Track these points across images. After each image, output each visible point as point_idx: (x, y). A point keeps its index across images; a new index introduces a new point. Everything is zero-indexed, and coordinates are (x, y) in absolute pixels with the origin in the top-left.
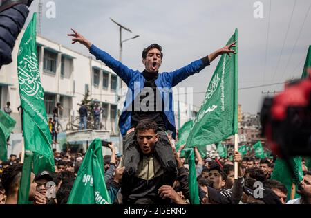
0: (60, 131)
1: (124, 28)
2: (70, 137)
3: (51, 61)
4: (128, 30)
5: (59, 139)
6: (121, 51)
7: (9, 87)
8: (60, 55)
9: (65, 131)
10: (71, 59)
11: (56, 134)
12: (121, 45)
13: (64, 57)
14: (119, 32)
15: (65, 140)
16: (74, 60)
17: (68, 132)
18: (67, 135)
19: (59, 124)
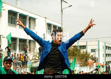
0: (29, 60)
1: (64, 1)
2: (34, 64)
3: (23, 21)
4: (66, 2)
5: (28, 65)
6: (62, 14)
7: (1, 36)
8: (28, 17)
9: (31, 60)
10: (34, 19)
11: (27, 62)
12: (62, 11)
13: (30, 18)
14: (61, 4)
15: (32, 65)
16: (36, 19)
17: (33, 61)
18: (33, 63)
19: (28, 57)
